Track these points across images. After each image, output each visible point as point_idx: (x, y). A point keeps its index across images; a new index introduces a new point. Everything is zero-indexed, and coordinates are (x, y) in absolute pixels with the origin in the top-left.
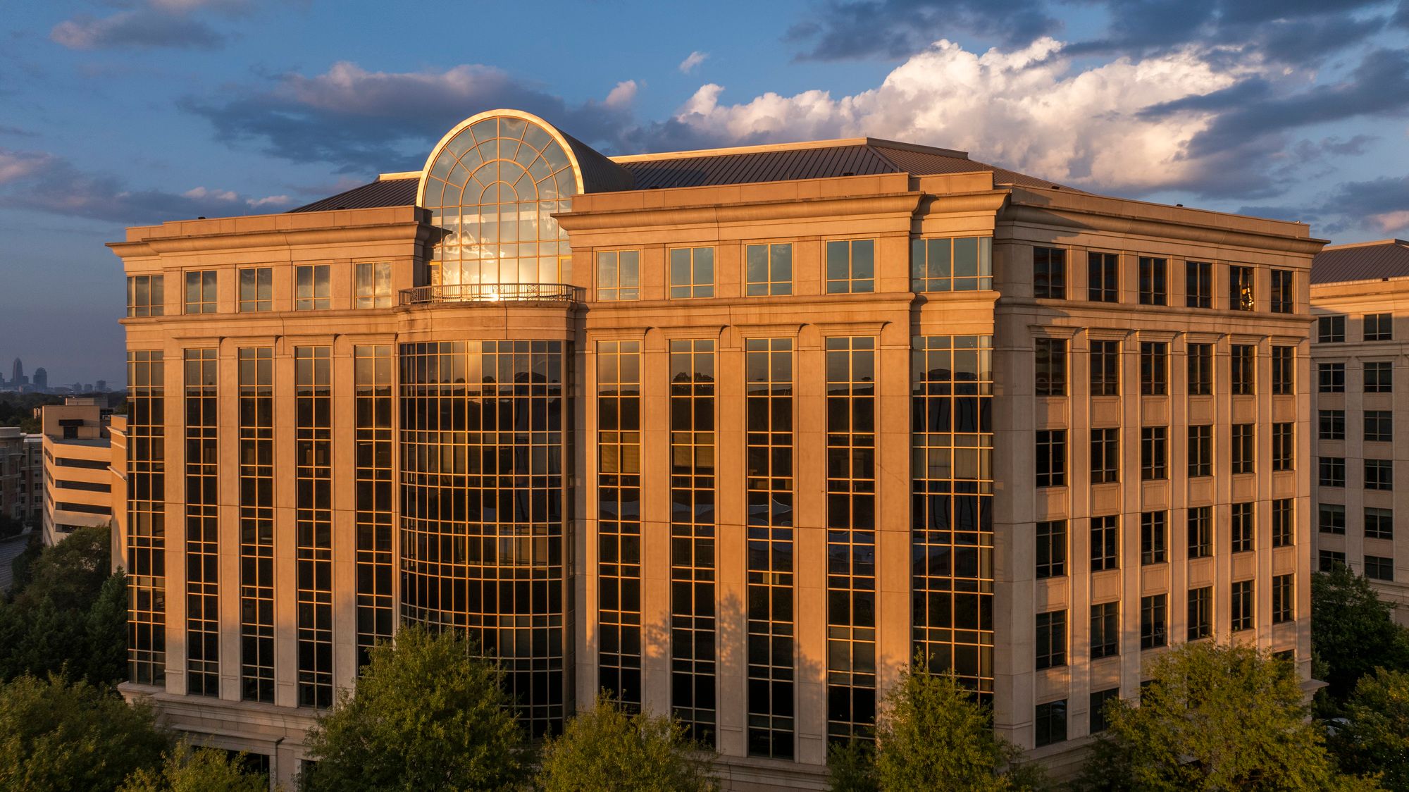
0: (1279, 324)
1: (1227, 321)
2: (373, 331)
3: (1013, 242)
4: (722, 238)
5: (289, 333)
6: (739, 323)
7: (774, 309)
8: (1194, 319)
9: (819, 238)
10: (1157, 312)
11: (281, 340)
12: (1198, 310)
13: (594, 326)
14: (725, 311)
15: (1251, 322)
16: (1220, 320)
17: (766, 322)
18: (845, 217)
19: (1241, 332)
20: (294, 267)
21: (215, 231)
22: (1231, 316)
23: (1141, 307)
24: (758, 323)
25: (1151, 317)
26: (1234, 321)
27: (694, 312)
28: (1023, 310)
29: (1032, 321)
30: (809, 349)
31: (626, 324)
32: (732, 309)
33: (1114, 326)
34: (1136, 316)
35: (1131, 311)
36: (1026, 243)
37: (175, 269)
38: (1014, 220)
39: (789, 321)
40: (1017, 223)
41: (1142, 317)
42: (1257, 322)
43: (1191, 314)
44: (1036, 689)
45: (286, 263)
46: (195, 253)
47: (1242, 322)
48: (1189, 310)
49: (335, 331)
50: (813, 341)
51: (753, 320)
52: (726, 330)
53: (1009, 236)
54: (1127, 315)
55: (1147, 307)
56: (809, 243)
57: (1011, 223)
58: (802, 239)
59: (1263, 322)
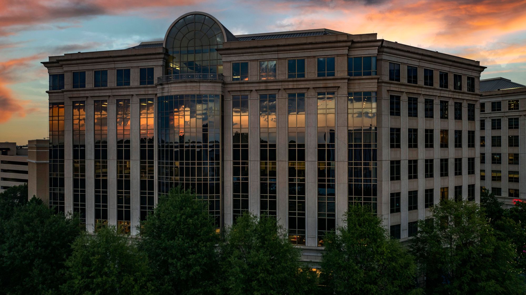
0: (470, 96)
1: (453, 93)
2: (147, 93)
3: (382, 60)
4: (279, 57)
5: (114, 95)
6: (285, 88)
7: (298, 83)
8: (442, 92)
9: (314, 57)
10: (430, 89)
11: (111, 97)
12: (444, 89)
13: (231, 90)
14: (280, 84)
15: (460, 94)
16: (451, 93)
17: (295, 87)
18: (324, 49)
19: (458, 97)
20: (116, 70)
22: (454, 92)
23: (425, 86)
24: (292, 88)
25: (428, 90)
26: (455, 94)
27: (269, 84)
28: (386, 85)
29: (388, 89)
30: (311, 97)
31: (243, 89)
32: (283, 83)
33: (416, 92)
34: (423, 90)
35: (422, 87)
36: (387, 61)
37: (69, 71)
38: (383, 52)
39: (304, 87)
40: (384, 53)
41: (425, 90)
42: (463, 95)
43: (441, 90)
44: (390, 220)
45: (113, 69)
46: (77, 65)
47: (458, 94)
48: (441, 88)
49: (132, 94)
50: (312, 94)
51: (290, 87)
52: (280, 91)
53: (381, 58)
54: (420, 89)
55: (427, 86)
56: (311, 59)
57: (382, 53)
58: (308, 57)
59: (464, 95)
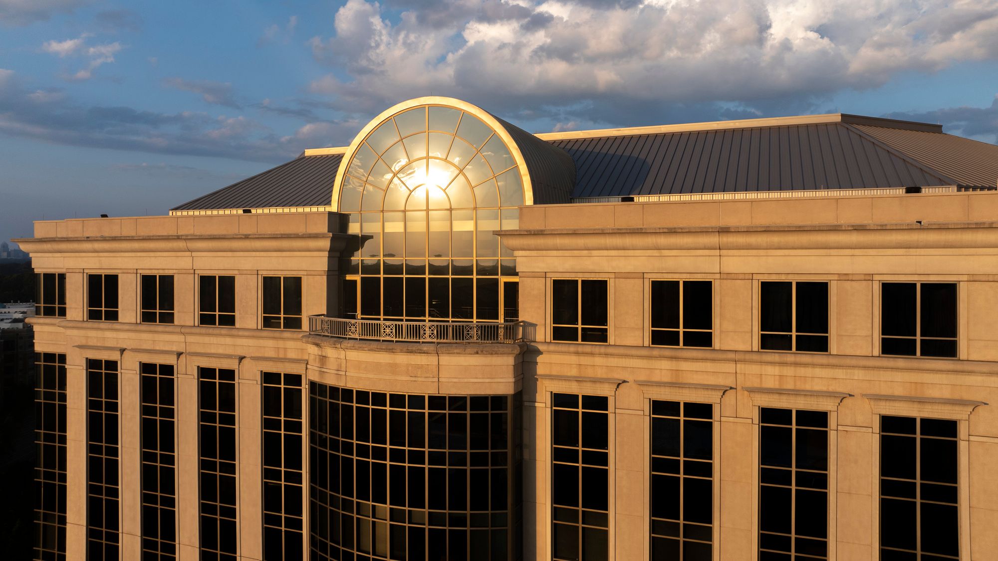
2: (281, 356)
4: (725, 269)
5: (192, 350)
6: (749, 384)
7: (802, 371)
9: (869, 277)
11: (182, 357)
13: (547, 372)
14: (730, 367)
17: (790, 386)
18: (912, 251)
20: (196, 276)
21: (116, 233)
24: (778, 387)
27: (685, 366)
30: (854, 429)
31: (590, 373)
32: (739, 366)
37: (77, 271)
39: (825, 388)
45: (188, 271)
46: (96, 254)
49: (241, 352)
50: (860, 419)
51: (770, 384)
52: (730, 394)
56: (855, 283)
58: (844, 277)
